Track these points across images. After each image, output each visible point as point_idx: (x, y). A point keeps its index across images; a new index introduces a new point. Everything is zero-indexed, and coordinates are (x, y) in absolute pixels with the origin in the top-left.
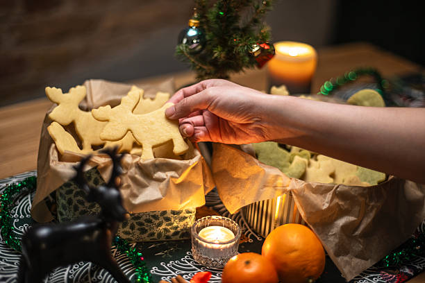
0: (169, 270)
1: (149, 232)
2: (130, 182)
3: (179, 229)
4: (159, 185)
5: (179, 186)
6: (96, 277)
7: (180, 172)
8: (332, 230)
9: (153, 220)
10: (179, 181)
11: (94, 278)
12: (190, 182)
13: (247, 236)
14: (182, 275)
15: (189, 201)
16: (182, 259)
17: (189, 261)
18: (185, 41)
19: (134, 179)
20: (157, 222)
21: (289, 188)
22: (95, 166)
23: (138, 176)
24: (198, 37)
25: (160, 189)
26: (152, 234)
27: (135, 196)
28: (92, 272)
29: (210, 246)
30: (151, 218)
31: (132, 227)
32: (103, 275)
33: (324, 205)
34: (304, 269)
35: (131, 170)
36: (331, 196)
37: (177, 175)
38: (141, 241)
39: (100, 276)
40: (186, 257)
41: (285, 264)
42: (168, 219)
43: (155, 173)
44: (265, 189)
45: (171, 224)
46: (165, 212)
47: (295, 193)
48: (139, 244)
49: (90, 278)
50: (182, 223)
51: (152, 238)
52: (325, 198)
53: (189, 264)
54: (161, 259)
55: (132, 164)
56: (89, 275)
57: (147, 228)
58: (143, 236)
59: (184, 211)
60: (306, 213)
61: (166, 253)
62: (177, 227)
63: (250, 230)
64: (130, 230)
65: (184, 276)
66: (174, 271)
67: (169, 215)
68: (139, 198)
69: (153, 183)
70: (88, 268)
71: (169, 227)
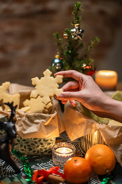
0: (41, 167)
1: (33, 150)
2: (22, 123)
3: (47, 149)
4: (36, 126)
5: (46, 126)
6: (5, 168)
7: (47, 119)
8: (119, 148)
9: (35, 144)
10: (46, 124)
11: (4, 168)
12: (51, 125)
13: (80, 154)
14: (46, 169)
15: (51, 134)
16: (48, 163)
17: (51, 163)
18: (53, 65)
19: (24, 122)
20: (37, 145)
21: (98, 128)
22: (7, 115)
23: (27, 121)
24: (59, 63)
25: (37, 128)
26: (35, 151)
27: (25, 130)
28: (4, 166)
29: (60, 155)
30: (34, 143)
31: (25, 147)
32: (8, 168)
33: (115, 136)
34: (104, 165)
35: (23, 118)
36: (118, 131)
37: (45, 121)
38: (29, 154)
39: (7, 168)
40: (49, 162)
41: (95, 163)
42: (42, 144)
43: (35, 120)
44: (87, 129)
45: (43, 146)
46: (40, 140)
47: (101, 130)
48: (28, 156)
49: (2, 168)
50: (49, 146)
51: (35, 153)
52: (115, 132)
53: (51, 165)
54: (37, 162)
55: (24, 115)
56: (2, 167)
57: (32, 148)
58: (30, 152)
59: (49, 140)
60: (106, 139)
61: (40, 160)
62: (46, 148)
63: (82, 151)
64: (24, 149)
65: (47, 170)
66: (43, 167)
67: (42, 141)
68: (27, 131)
69: (34, 125)
70: (3, 164)
71: (42, 148)
